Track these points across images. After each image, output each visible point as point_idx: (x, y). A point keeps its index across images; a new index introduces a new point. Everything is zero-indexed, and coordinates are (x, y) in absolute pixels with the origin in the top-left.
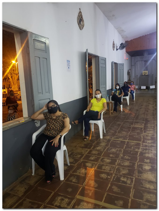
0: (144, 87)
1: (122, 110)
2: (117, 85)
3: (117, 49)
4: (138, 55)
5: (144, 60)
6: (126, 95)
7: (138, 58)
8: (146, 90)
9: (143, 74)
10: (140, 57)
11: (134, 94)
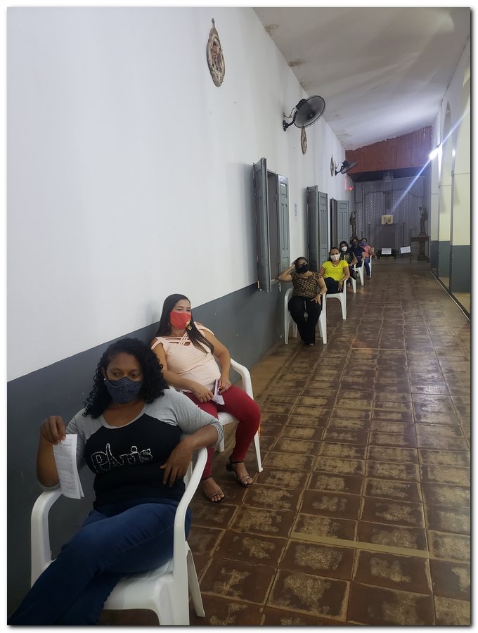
0: (387, 251)
1: (355, 292)
2: (343, 245)
3: (336, 173)
4: (369, 180)
5: (385, 190)
6: (359, 265)
7: (370, 185)
8: (391, 257)
9: (383, 223)
10: (374, 182)
11: (370, 265)
